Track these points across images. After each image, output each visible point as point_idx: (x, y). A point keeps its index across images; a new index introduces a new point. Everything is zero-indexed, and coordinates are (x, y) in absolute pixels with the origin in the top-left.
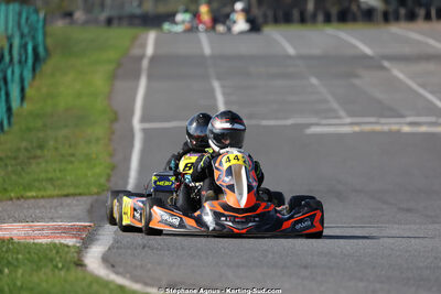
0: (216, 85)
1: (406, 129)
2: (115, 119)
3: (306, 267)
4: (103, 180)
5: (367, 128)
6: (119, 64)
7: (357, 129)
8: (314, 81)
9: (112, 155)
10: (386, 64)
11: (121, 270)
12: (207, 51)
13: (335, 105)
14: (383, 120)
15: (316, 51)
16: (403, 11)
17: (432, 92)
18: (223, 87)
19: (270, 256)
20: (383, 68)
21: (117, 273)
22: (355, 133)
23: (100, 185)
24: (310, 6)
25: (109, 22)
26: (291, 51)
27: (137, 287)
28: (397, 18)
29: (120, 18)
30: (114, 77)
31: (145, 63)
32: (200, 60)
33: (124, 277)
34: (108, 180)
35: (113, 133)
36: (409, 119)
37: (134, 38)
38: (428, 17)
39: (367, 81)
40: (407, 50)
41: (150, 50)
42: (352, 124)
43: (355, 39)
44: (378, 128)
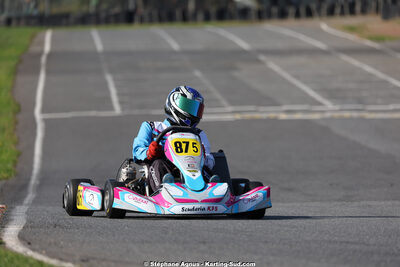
0: (109, 78)
1: (283, 116)
2: (18, 110)
3: (204, 243)
4: (10, 166)
5: (248, 116)
6: (20, 61)
7: (238, 117)
8: (198, 73)
9: (17, 144)
10: (262, 58)
11: (37, 247)
12: (100, 47)
13: (218, 96)
14: (262, 109)
15: (199, 47)
16: (275, 10)
17: (305, 83)
18: (115, 80)
19: (171, 232)
20: (258, 61)
21: (34, 250)
22: (237, 121)
23: (8, 171)
24: (191, 6)
25: (9, 22)
26: (175, 46)
27: (54, 262)
28: (270, 16)
29: (19, 19)
30: (15, 72)
31: (44, 59)
32: (94, 56)
33: (41, 253)
34: (15, 165)
35: (16, 123)
36: (285, 108)
37: (33, 37)
38: (297, 15)
39: (245, 73)
40: (280, 45)
41: (47, 48)
42: (234, 112)
43: (234, 36)
44: (257, 116)
